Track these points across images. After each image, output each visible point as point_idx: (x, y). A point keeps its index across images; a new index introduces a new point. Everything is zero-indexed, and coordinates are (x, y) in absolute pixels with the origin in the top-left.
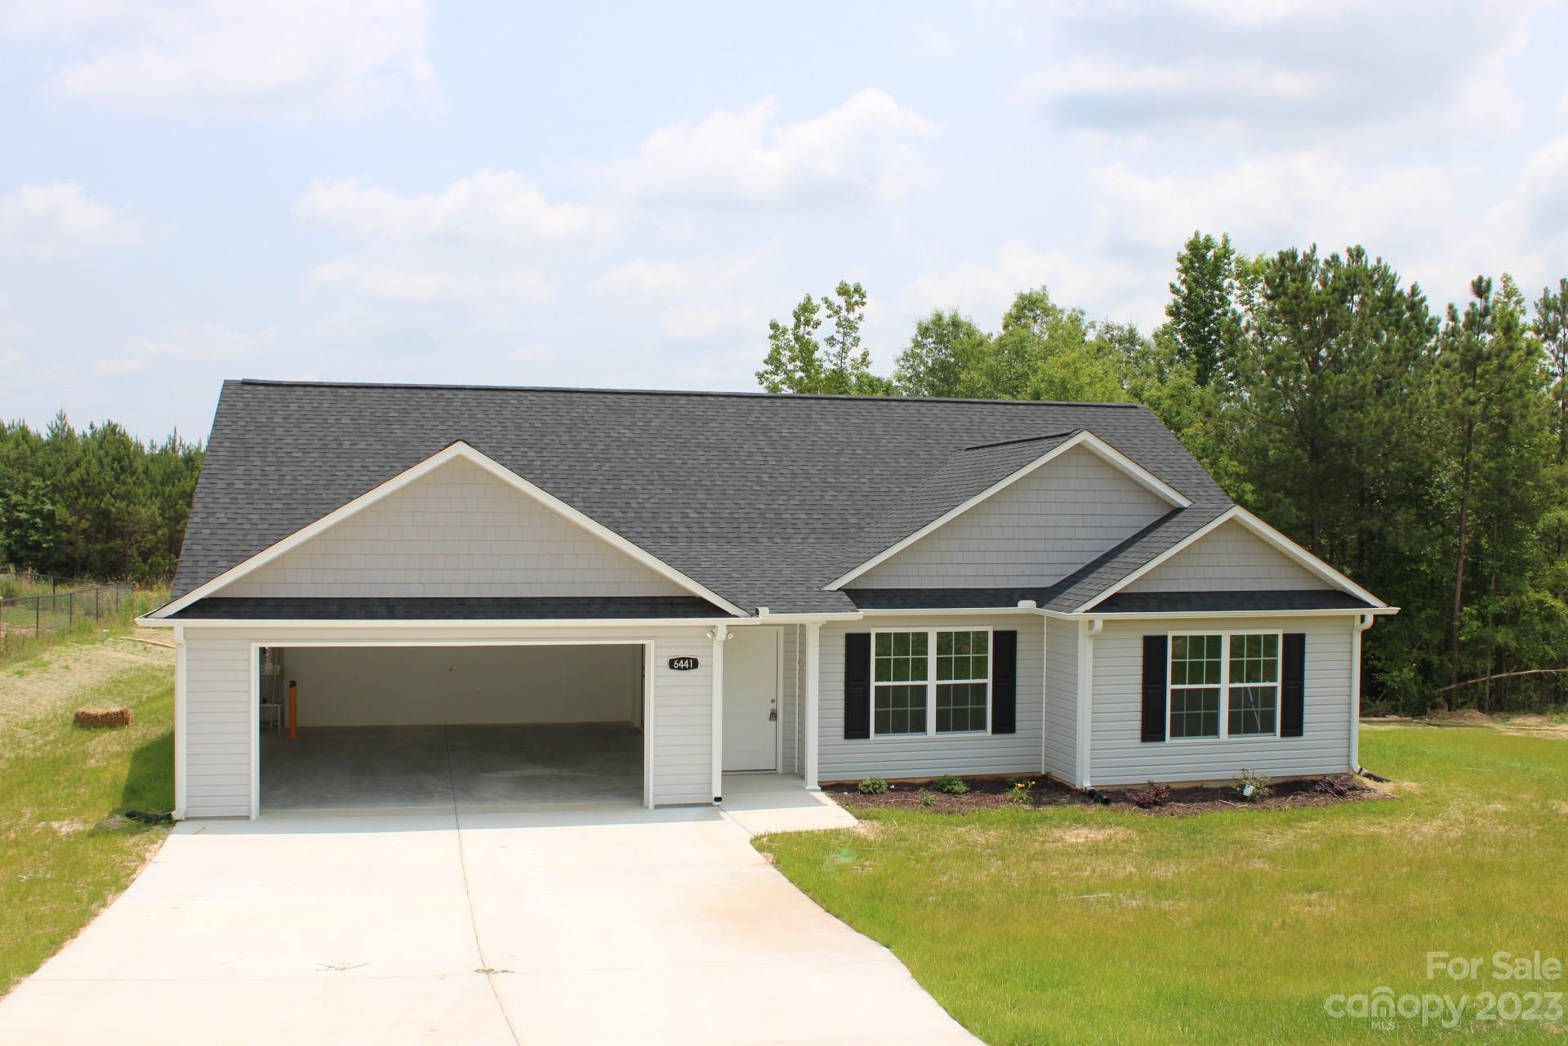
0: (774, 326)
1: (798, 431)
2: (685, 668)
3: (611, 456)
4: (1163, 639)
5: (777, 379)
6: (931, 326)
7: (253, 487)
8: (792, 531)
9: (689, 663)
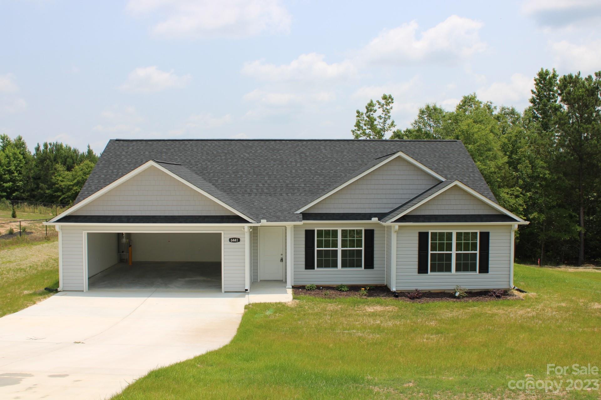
0: (358, 112)
1: (313, 153)
2: (235, 242)
3: (238, 164)
4: (427, 233)
5: (359, 132)
6: (425, 110)
7: (107, 177)
8: (297, 191)
9: (237, 240)
